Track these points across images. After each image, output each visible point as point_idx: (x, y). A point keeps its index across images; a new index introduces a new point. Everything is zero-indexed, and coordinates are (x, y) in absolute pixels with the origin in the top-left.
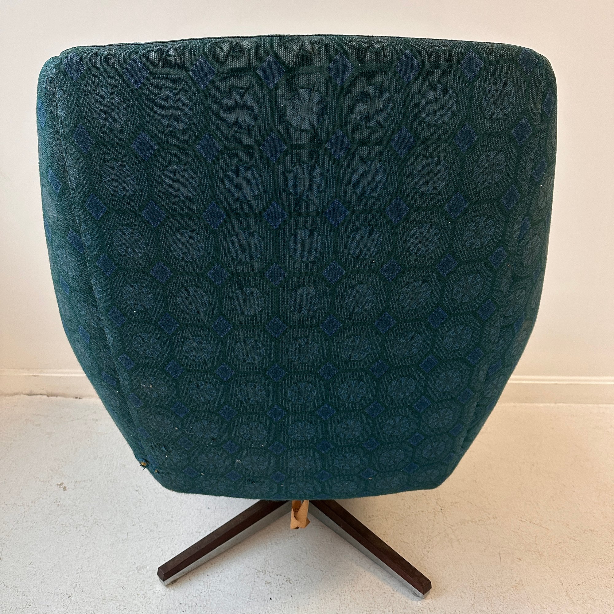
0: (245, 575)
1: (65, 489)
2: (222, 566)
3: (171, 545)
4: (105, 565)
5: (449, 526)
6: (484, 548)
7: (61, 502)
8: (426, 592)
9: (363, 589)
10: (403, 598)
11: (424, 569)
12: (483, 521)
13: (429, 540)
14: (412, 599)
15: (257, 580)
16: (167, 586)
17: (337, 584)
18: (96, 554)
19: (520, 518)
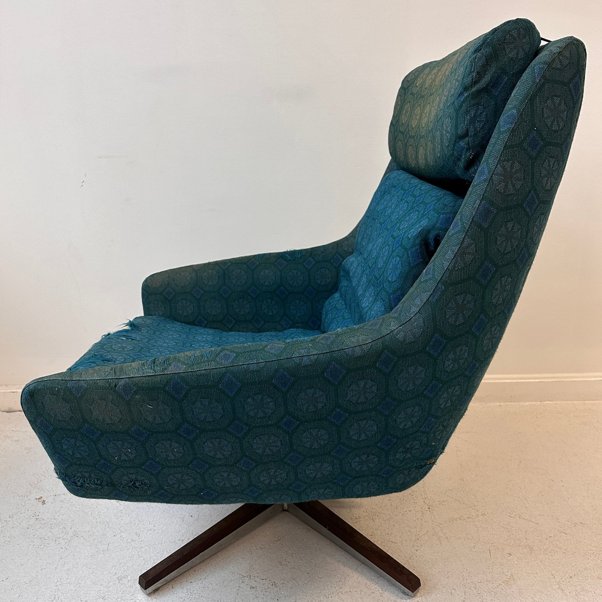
0: (230, 580)
1: (44, 502)
2: (205, 573)
3: (153, 554)
4: (85, 577)
5: (438, 524)
6: (474, 545)
7: (40, 516)
8: (415, 590)
9: (351, 590)
10: (392, 597)
11: (413, 568)
12: (471, 518)
13: (417, 539)
14: (402, 598)
15: (241, 586)
16: (149, 594)
17: (324, 586)
18: (76, 566)
19: (508, 514)
